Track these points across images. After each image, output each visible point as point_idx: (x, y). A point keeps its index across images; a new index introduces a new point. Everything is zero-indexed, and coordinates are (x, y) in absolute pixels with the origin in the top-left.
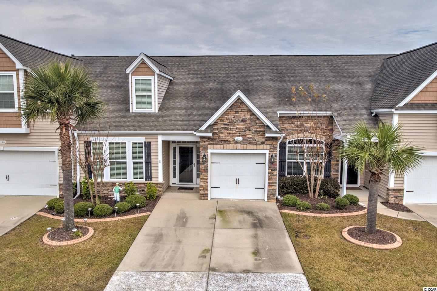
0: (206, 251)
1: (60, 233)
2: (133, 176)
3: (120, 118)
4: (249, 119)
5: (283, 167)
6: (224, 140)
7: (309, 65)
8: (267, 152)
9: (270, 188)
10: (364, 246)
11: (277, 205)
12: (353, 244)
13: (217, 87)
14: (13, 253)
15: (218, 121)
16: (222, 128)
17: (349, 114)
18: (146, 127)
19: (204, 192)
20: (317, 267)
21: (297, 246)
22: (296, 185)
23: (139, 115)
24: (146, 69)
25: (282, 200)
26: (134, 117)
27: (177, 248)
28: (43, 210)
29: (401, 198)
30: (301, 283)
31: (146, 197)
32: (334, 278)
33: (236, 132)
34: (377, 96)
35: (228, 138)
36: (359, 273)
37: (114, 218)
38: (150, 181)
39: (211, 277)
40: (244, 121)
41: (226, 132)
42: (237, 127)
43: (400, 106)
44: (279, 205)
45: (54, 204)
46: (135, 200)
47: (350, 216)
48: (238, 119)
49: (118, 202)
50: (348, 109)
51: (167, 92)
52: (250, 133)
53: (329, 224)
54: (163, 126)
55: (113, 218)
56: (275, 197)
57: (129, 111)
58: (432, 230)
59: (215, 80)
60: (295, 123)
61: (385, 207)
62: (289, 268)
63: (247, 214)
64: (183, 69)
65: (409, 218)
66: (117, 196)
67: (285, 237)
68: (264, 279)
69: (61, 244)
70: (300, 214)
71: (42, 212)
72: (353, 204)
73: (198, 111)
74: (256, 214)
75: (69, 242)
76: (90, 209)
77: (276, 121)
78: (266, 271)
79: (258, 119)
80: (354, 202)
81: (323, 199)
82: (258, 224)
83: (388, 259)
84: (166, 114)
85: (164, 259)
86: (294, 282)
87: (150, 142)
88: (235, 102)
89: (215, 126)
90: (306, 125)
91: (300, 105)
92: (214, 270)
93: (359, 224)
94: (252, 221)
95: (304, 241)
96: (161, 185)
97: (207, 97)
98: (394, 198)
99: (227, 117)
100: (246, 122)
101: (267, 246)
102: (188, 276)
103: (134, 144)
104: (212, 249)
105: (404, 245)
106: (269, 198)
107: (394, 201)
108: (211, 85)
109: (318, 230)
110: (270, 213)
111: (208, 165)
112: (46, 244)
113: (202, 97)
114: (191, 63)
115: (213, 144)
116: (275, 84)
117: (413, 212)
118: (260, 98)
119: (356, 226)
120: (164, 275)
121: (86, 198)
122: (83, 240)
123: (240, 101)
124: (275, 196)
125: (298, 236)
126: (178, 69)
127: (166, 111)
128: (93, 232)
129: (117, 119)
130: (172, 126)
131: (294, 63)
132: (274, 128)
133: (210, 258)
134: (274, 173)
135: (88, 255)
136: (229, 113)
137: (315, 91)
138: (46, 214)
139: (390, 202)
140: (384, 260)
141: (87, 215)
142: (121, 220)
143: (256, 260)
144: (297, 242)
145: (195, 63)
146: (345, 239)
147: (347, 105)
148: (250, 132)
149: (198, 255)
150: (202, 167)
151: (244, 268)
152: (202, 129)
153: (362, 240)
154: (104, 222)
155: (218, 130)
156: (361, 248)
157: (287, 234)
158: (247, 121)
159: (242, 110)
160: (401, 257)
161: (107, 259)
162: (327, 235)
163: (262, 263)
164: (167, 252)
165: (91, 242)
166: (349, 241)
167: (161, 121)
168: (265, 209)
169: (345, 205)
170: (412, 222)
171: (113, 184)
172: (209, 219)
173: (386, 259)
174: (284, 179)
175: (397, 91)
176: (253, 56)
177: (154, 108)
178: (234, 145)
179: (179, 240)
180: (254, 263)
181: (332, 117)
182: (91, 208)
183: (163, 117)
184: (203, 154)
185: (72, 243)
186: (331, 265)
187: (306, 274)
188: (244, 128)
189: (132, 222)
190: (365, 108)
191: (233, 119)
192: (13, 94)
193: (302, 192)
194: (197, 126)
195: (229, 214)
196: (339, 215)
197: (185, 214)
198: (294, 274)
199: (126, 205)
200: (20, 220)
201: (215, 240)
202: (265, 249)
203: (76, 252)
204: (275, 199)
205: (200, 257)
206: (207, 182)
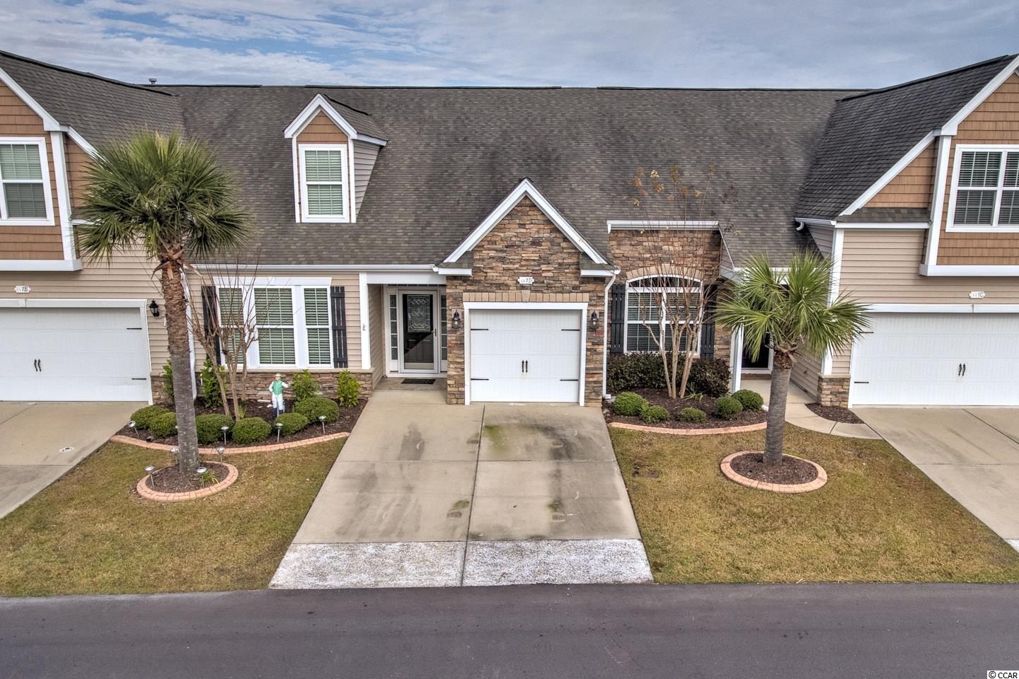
0: (461, 504)
1: (171, 477)
2: (308, 359)
3: (275, 236)
4: (548, 240)
5: (617, 336)
6: (497, 282)
7: (680, 112)
8: (584, 307)
9: (591, 379)
10: (756, 489)
11: (604, 412)
12: (738, 485)
13: (481, 164)
14: (82, 517)
15: (483, 243)
16: (493, 258)
17: (752, 226)
18: (333, 256)
19: (457, 389)
20: (666, 528)
21: (632, 492)
22: (642, 372)
23: (317, 228)
24: (328, 129)
25: (612, 403)
26: (305, 233)
27: (406, 500)
28: (125, 431)
29: (844, 395)
30: (634, 555)
31: (338, 401)
32: (693, 545)
33: (522, 266)
34: (812, 187)
35: (503, 278)
36: (739, 535)
37: (276, 445)
38: (343, 369)
39: (470, 549)
40: (536, 243)
41: (501, 266)
42: (523, 255)
43: (847, 214)
44: (607, 413)
45: (146, 419)
46: (317, 409)
47: (741, 433)
48: (524, 240)
49: (281, 412)
50: (751, 215)
51: (373, 175)
52: (549, 269)
53: (699, 448)
54: (368, 252)
55: (273, 446)
56: (601, 397)
57: (295, 218)
58: (888, 457)
59: (477, 147)
60: (644, 244)
61: (812, 414)
62: (615, 530)
63: (542, 433)
64: (406, 119)
65: (851, 434)
66: (278, 401)
67: (612, 475)
68: (567, 549)
69: (176, 498)
70: (647, 431)
71: (123, 436)
72: (752, 409)
73: (442, 218)
74: (560, 432)
75: (193, 495)
76: (225, 428)
77: (603, 242)
78: (572, 537)
79: (566, 239)
80: (753, 406)
81: (694, 399)
82: (564, 452)
83: (796, 510)
84: (373, 225)
85: (380, 520)
86: (621, 553)
87: (343, 288)
88: (519, 205)
89: (478, 254)
90: (665, 248)
91: (654, 206)
92: (476, 537)
93: (755, 447)
94: (552, 446)
95: (648, 482)
96: (368, 376)
97: (460, 188)
98: (830, 397)
99: (502, 235)
100: (542, 246)
101: (578, 493)
102: (429, 548)
103: (308, 292)
104: (472, 501)
105: (830, 484)
106: (587, 399)
107: (831, 401)
108: (468, 161)
109: (677, 461)
110: (587, 430)
111: (464, 333)
112: (145, 499)
113: (449, 187)
114: (425, 105)
115: (474, 291)
116: (605, 156)
117: (863, 423)
118: (572, 190)
119: (748, 452)
120: (384, 549)
121: (211, 405)
122: (219, 489)
123: (528, 202)
124: (599, 395)
125: (638, 473)
126: (397, 119)
127: (373, 220)
128: (237, 474)
129: (268, 239)
130: (388, 254)
131: (649, 106)
132: (597, 259)
133: (470, 517)
134: (597, 350)
135: (235, 517)
136: (506, 226)
137: (687, 174)
138: (133, 439)
139: (823, 403)
140: (788, 511)
141: (220, 439)
142: (289, 449)
143: (555, 518)
144: (635, 484)
145: (433, 105)
146: (725, 475)
147: (749, 207)
148: (550, 266)
149: (446, 511)
150: (451, 338)
151: (533, 533)
152: (451, 261)
153: (754, 478)
154: (256, 453)
155: (485, 263)
156: (751, 493)
157: (617, 469)
158: (543, 244)
159: (533, 221)
160: (819, 506)
161: (271, 523)
162: (692, 471)
163: (566, 522)
164: (387, 508)
165: (236, 492)
166: (732, 480)
167: (364, 242)
168: (579, 422)
169: (733, 412)
170: (855, 442)
171: (268, 377)
172: (468, 442)
173: (791, 510)
174: (618, 359)
175: (847, 179)
176: (560, 88)
177: (348, 214)
178: (518, 292)
179: (409, 485)
180: (551, 523)
181: (718, 232)
182: (227, 425)
183: (367, 233)
184: (454, 311)
185: (199, 495)
186: (692, 523)
187: (644, 541)
188: (537, 258)
189: (313, 453)
190: (786, 213)
191: (514, 239)
192: (41, 185)
193: (654, 385)
194: (440, 253)
195: (506, 432)
196: (721, 431)
197: (419, 434)
198: (623, 541)
199: (301, 419)
200: (80, 452)
201: (480, 484)
202: (573, 498)
203: (209, 511)
204: (598, 401)
205: (451, 515)
206: (463, 370)
